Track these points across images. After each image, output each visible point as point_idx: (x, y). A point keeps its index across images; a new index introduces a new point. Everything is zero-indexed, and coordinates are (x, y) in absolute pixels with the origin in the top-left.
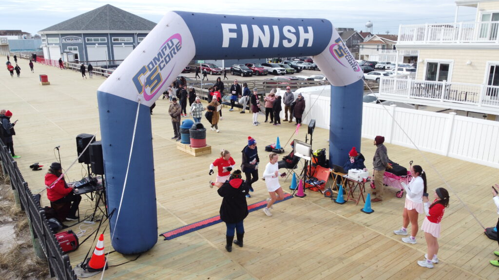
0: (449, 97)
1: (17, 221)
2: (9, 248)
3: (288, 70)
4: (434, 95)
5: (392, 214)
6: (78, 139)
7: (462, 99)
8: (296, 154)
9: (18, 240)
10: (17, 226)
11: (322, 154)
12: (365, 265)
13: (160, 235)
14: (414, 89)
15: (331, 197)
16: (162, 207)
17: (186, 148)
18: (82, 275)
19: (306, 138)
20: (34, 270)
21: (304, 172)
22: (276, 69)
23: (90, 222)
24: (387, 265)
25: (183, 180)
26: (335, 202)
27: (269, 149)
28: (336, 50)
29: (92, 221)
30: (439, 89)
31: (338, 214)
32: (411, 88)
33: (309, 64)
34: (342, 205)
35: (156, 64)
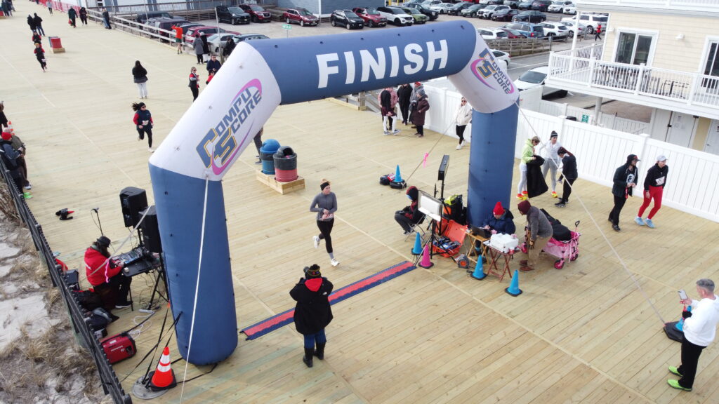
0: (647, 88)
1: (46, 287)
2: (40, 331)
3: (416, 18)
4: (625, 85)
5: (546, 297)
6: (123, 196)
7: (665, 92)
8: (421, 209)
9: (51, 318)
10: (47, 297)
11: (457, 201)
12: (504, 379)
13: (242, 332)
14: (598, 74)
15: (467, 268)
16: (242, 284)
17: (269, 181)
18: (144, 395)
19: (435, 189)
20: (78, 365)
21: (431, 227)
22: (398, 16)
23: (147, 311)
24: (532, 380)
25: (268, 237)
26: (472, 276)
27: (385, 181)
28: (480, 68)
29: (149, 309)
30: (634, 75)
31: (474, 298)
32: (594, 71)
33: (449, 6)
34: (480, 281)
35: (227, 125)
